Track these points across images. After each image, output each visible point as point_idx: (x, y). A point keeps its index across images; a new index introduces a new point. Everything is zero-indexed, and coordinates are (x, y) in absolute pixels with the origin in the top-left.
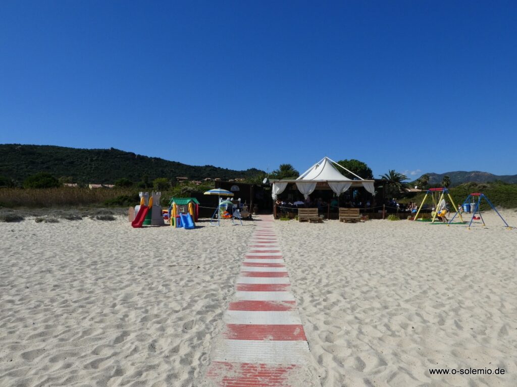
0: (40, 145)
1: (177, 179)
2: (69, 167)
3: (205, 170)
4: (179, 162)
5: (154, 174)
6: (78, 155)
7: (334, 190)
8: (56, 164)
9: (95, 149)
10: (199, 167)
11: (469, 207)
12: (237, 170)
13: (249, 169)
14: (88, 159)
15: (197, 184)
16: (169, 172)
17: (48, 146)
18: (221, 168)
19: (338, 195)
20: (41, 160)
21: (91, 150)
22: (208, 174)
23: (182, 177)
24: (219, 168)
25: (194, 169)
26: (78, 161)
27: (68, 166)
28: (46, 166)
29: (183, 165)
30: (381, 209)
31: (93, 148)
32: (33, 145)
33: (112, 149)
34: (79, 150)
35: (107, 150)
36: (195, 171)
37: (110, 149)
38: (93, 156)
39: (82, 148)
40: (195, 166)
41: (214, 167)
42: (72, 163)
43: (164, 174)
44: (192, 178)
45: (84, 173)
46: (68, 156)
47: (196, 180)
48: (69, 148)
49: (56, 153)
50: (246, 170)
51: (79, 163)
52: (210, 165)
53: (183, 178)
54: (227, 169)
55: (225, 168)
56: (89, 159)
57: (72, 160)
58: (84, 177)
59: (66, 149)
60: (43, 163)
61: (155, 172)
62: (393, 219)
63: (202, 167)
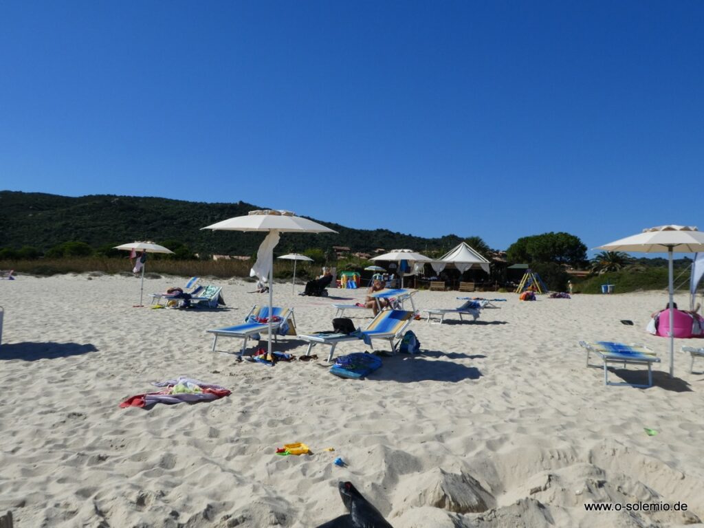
0: (143, 196)
1: (334, 249)
2: (182, 229)
3: (376, 236)
4: (337, 224)
5: (299, 242)
6: (193, 212)
7: (460, 269)
8: (165, 225)
9: (217, 203)
10: (367, 232)
11: (606, 288)
12: (426, 237)
13: (446, 235)
14: (207, 217)
15: (364, 258)
16: (323, 238)
17: (151, 198)
18: (401, 233)
19: (462, 272)
20: (145, 219)
21: (212, 204)
22: (381, 242)
23: (342, 246)
24: (398, 233)
25: (359, 235)
26: (194, 220)
27: (180, 228)
28: (150, 227)
29: (343, 227)
30: (495, 284)
31: (215, 202)
32: (135, 197)
33: (241, 202)
34: (195, 204)
35: (234, 204)
36: (361, 238)
37: (238, 203)
38: (215, 213)
39: (199, 201)
40: (361, 230)
41: (391, 232)
42: (186, 223)
43: (314, 242)
44: (357, 248)
45: (202, 238)
46: (180, 213)
47: (362, 252)
48: (181, 201)
49: (164, 209)
50: (440, 237)
51: (195, 224)
52: (384, 229)
53: (342, 248)
54: (410, 235)
55: (407, 234)
56: (209, 217)
57: (186, 219)
58: (202, 245)
59: (177, 202)
60: (147, 223)
61: (302, 239)
62: (502, 292)
63: (371, 232)
